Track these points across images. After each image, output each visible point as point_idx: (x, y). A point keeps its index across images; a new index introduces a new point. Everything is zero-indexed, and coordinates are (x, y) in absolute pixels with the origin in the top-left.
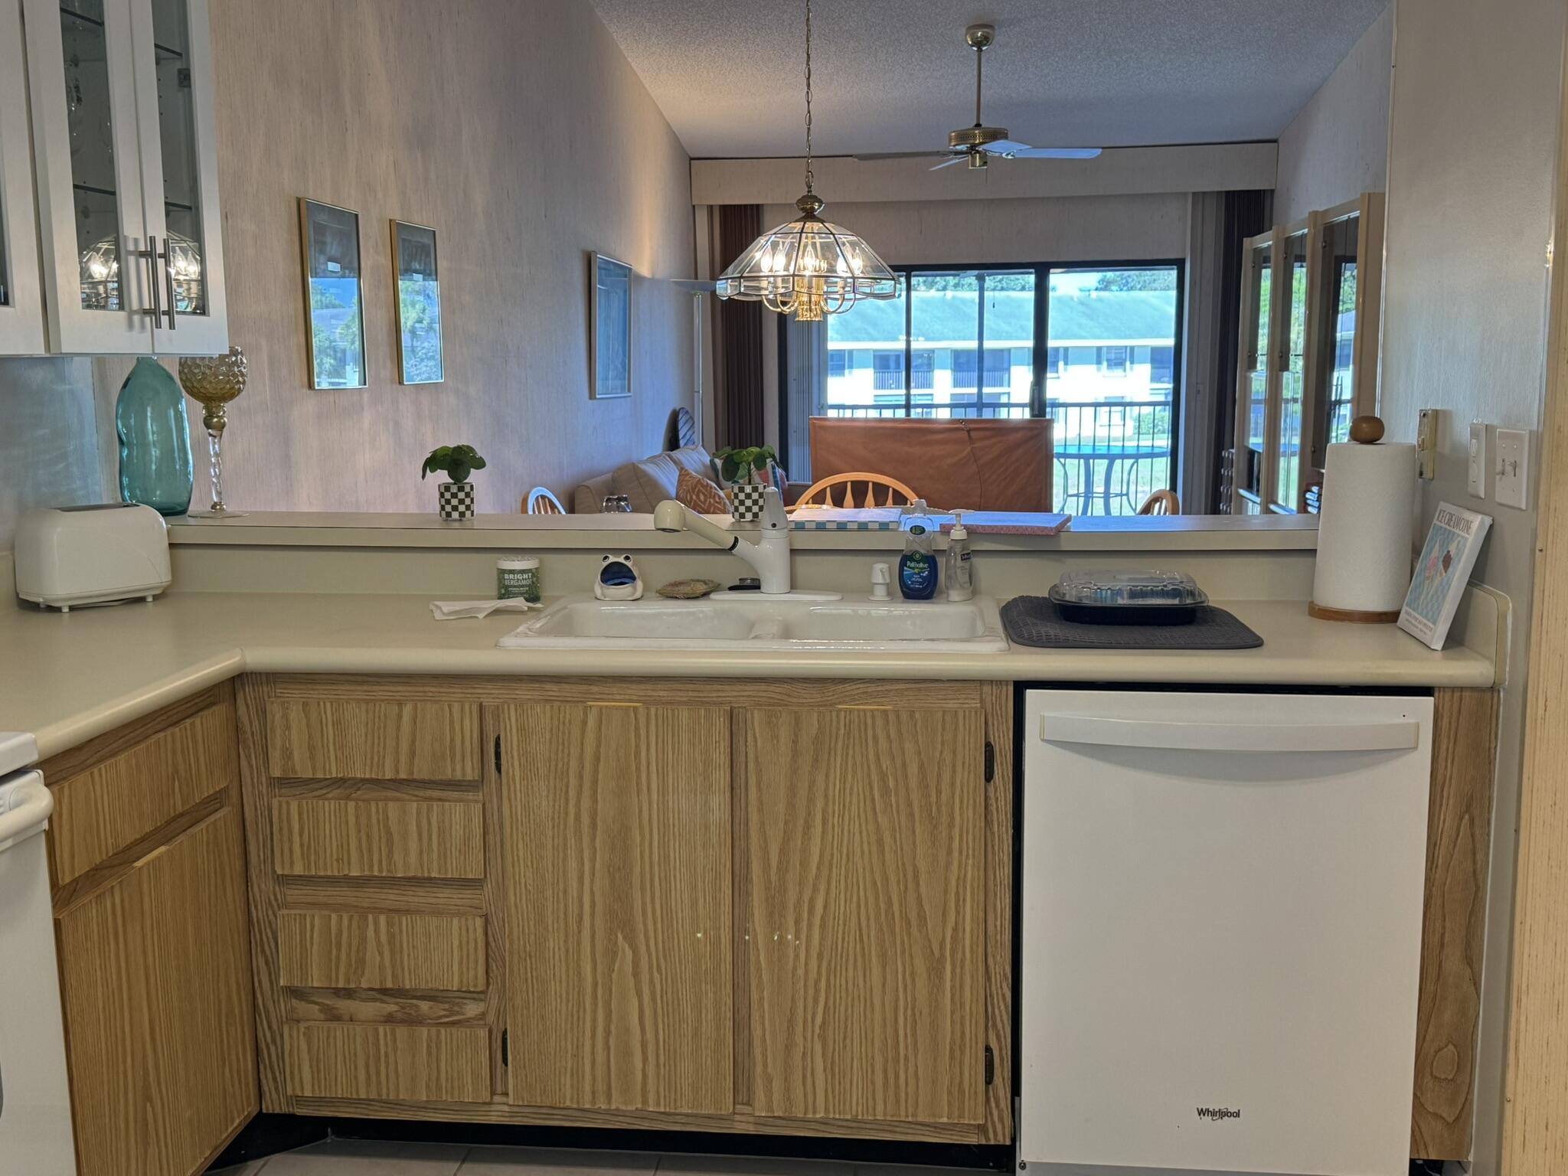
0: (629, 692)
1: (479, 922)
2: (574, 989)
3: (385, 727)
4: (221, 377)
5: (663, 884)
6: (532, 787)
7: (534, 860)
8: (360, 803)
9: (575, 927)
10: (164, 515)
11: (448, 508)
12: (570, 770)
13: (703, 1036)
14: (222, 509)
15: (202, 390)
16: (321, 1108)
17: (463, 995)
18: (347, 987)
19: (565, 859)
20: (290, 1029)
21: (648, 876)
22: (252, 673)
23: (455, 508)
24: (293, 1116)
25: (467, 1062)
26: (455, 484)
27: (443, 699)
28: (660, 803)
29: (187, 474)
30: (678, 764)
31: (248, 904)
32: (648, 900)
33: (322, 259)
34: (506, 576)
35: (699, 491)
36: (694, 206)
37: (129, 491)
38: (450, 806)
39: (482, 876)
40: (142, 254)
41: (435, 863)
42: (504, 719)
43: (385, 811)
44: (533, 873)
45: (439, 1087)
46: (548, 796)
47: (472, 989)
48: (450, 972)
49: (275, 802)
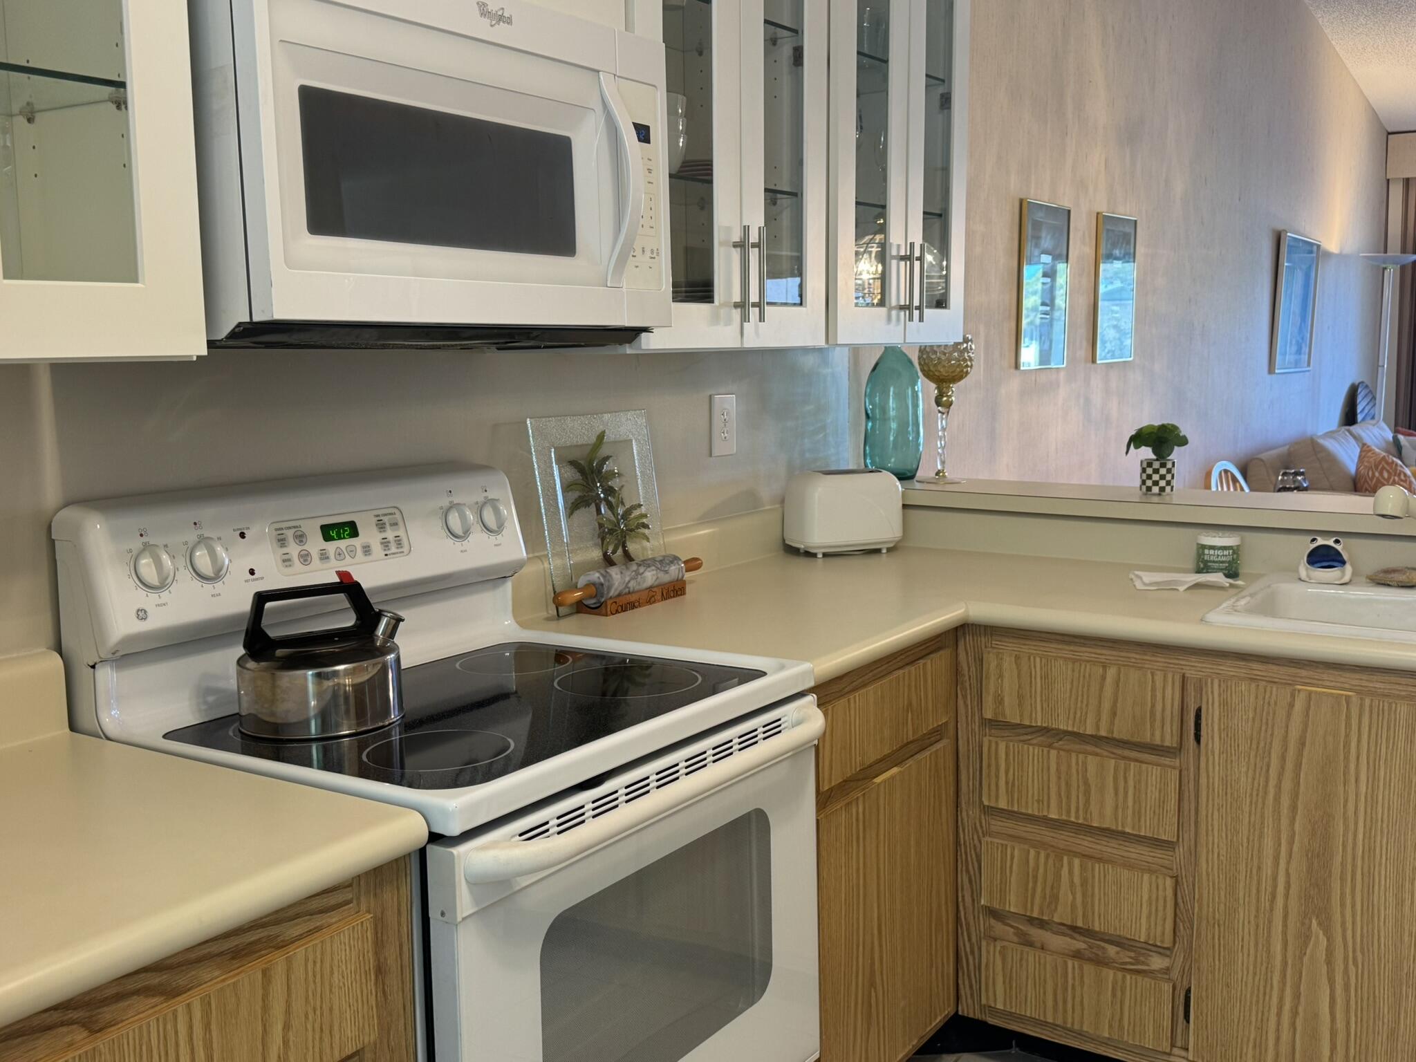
0: (1342, 679)
1: (1169, 882)
2: (1262, 964)
3: (1089, 686)
4: (953, 362)
5: (1366, 880)
6: (1232, 761)
7: (1229, 832)
8: (1062, 753)
9: (1267, 904)
10: (900, 479)
11: (1149, 483)
12: (1273, 751)
13: (1400, 1039)
14: (944, 476)
15: (937, 373)
16: (1011, 1022)
17: (1150, 947)
18: (1040, 917)
19: (1261, 836)
20: (988, 944)
21: (1349, 867)
22: (972, 625)
23: (1156, 483)
24: (985, 1023)
25: (1150, 1011)
26: (1157, 460)
27: (1146, 666)
28: (1369, 796)
29: (918, 445)
30: (1392, 759)
31: (957, 827)
32: (1348, 891)
33: (1036, 252)
34: (1206, 551)
35: (1383, 468)
36: (1388, 181)
37: (871, 459)
38: (1147, 768)
39: (1175, 840)
40: (903, 258)
41: (1129, 819)
42: (1207, 692)
43: (1085, 764)
44: (1227, 845)
45: (1121, 1027)
46: (1247, 773)
47: (1159, 944)
48: (1138, 925)
49: (986, 740)
